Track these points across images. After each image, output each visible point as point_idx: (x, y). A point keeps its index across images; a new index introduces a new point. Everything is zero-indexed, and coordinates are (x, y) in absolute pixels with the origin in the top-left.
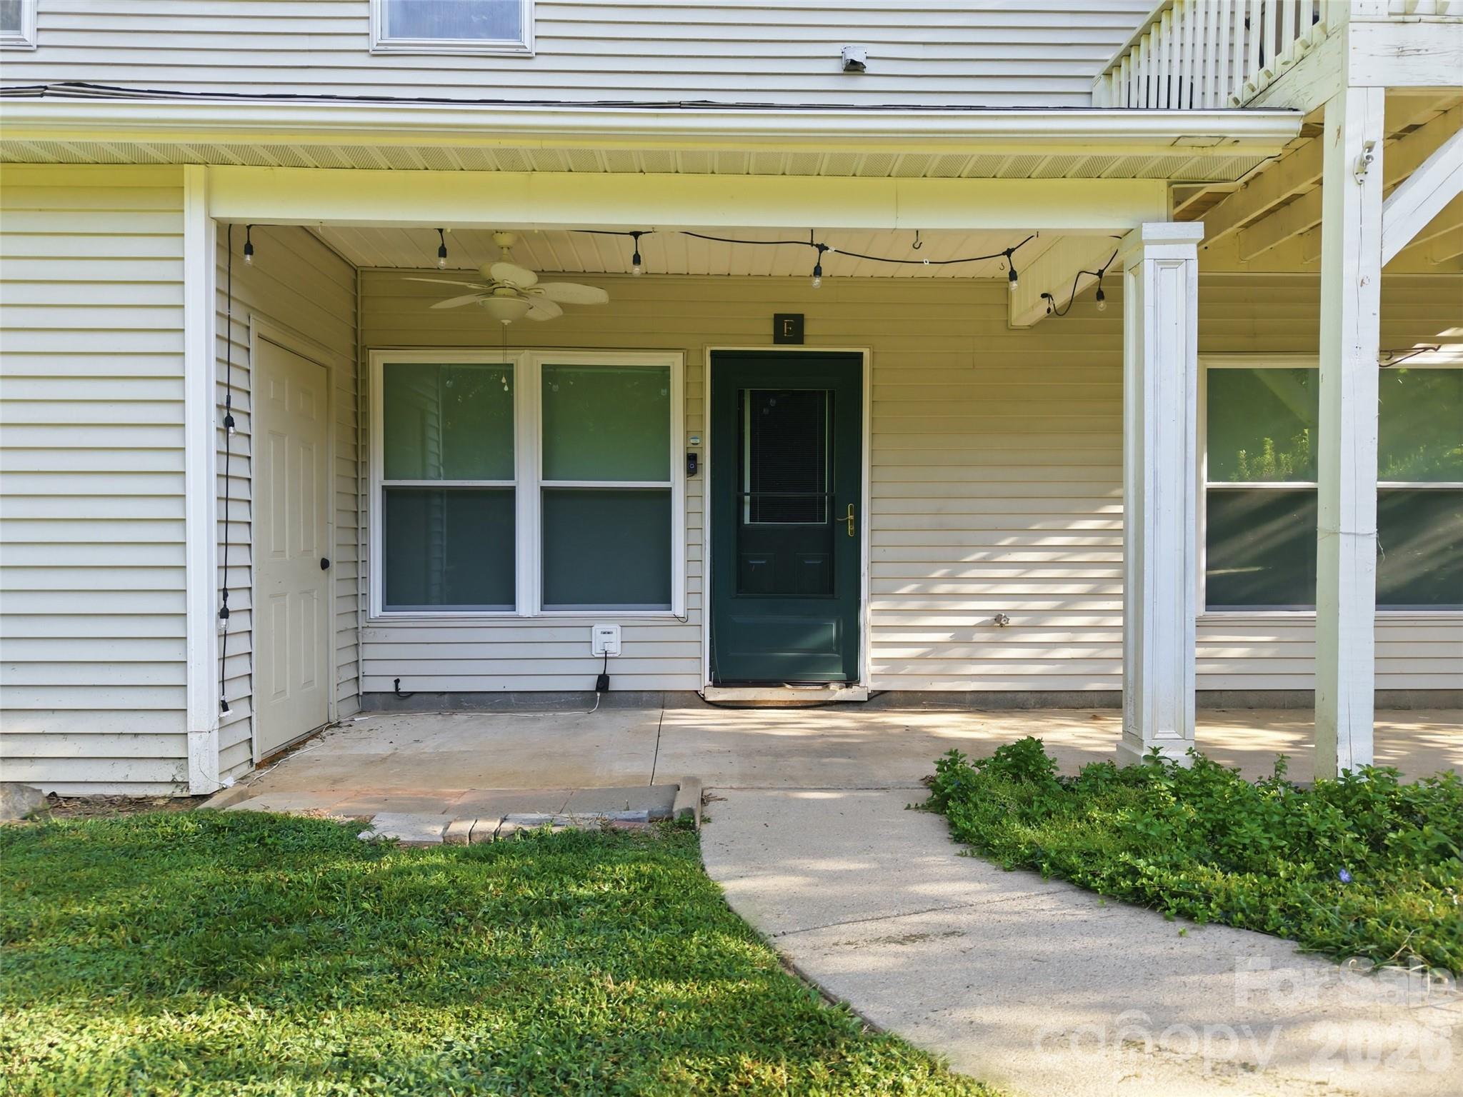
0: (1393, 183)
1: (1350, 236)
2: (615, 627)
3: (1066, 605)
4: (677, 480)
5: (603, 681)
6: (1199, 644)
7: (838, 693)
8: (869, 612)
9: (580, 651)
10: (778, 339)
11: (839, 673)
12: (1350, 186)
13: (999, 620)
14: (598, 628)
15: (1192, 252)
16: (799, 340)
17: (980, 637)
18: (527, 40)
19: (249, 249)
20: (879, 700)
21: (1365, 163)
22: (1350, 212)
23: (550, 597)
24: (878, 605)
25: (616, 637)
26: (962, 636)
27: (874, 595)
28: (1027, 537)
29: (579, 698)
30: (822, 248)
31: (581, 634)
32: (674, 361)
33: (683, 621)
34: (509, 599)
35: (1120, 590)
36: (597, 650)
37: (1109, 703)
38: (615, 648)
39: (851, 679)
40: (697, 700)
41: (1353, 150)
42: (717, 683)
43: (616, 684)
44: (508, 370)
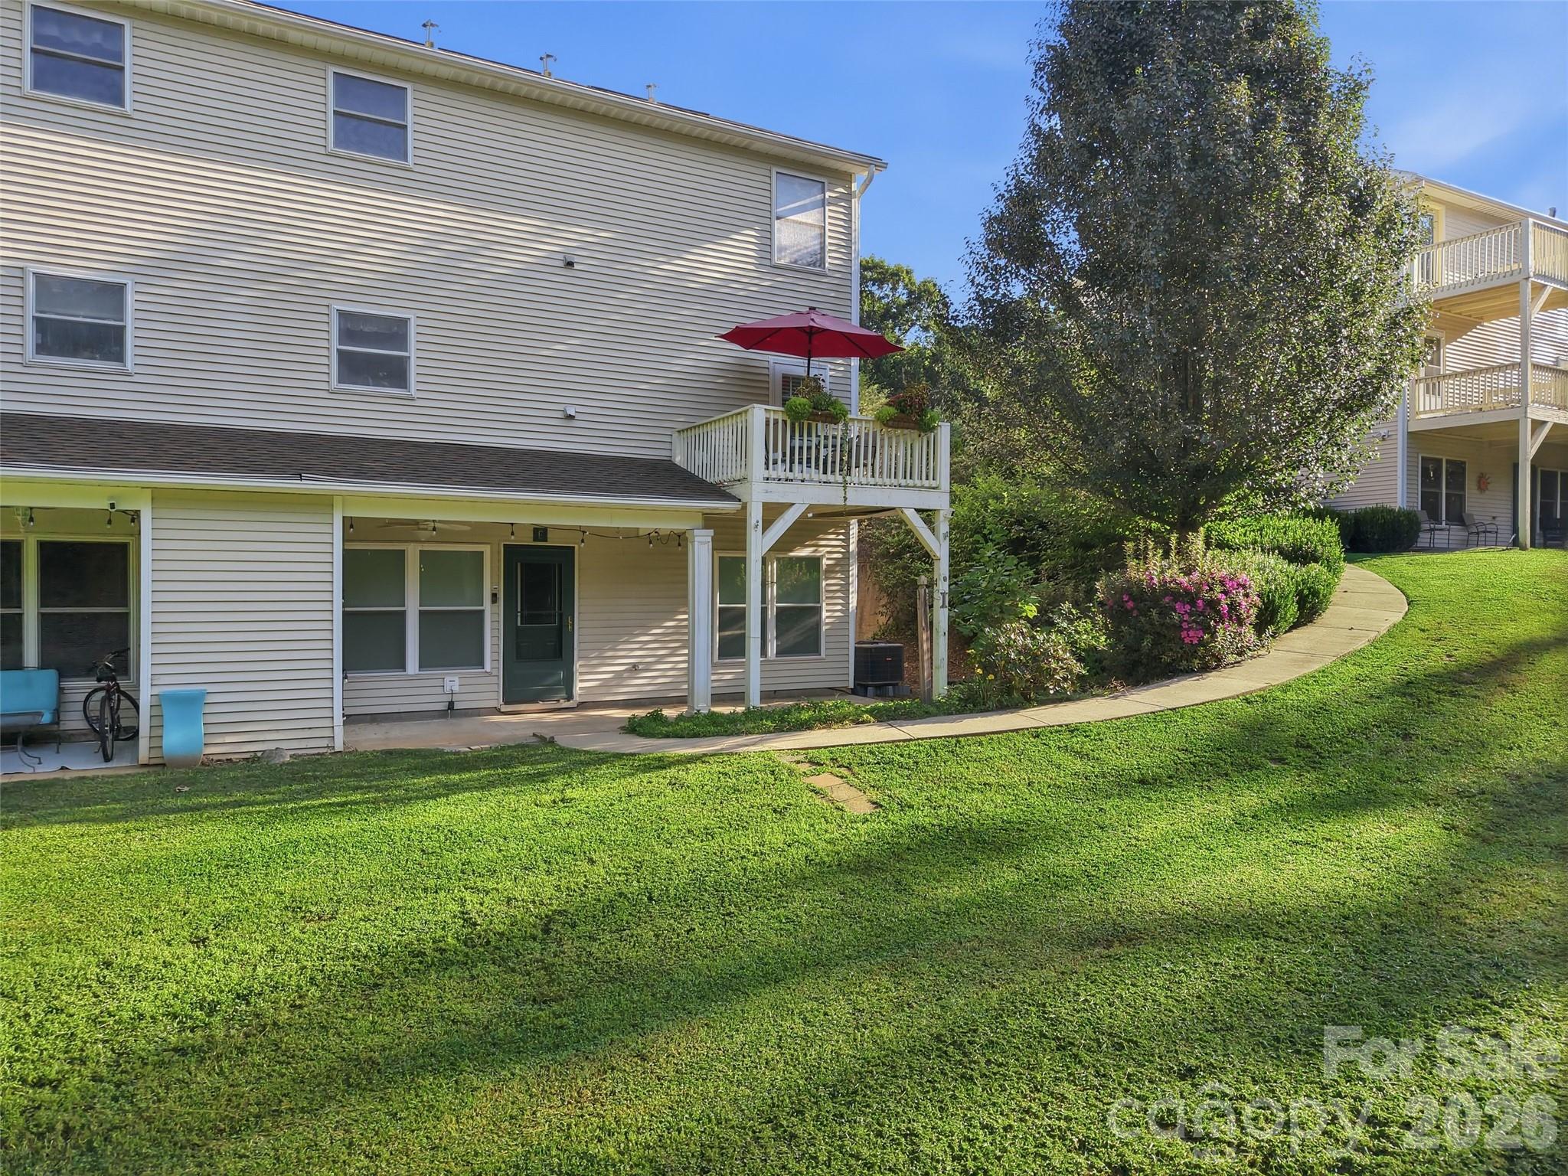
0: (764, 529)
1: (753, 547)
2: (456, 679)
3: (660, 659)
4: (487, 606)
5: (451, 704)
6: (714, 674)
7: (564, 704)
8: (578, 665)
9: (440, 690)
10: (535, 539)
11: (564, 695)
12: (753, 531)
13: (635, 666)
14: (447, 679)
15: (710, 539)
16: (545, 540)
17: (625, 675)
18: (413, 392)
19: (352, 527)
20: (583, 706)
21: (757, 526)
22: (753, 538)
23: (423, 665)
24: (580, 663)
25: (457, 682)
26: (618, 675)
27: (580, 658)
28: (645, 628)
29: (436, 713)
30: (584, 532)
31: (439, 683)
32: (486, 549)
33: (490, 674)
34: (402, 665)
35: (686, 651)
36: (447, 689)
37: (681, 701)
38: (456, 689)
39: (570, 697)
40: (497, 711)
41: (754, 522)
42: (506, 703)
43: (457, 706)
44: (401, 554)
